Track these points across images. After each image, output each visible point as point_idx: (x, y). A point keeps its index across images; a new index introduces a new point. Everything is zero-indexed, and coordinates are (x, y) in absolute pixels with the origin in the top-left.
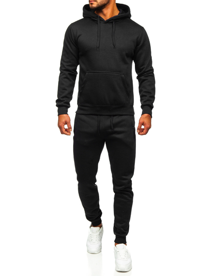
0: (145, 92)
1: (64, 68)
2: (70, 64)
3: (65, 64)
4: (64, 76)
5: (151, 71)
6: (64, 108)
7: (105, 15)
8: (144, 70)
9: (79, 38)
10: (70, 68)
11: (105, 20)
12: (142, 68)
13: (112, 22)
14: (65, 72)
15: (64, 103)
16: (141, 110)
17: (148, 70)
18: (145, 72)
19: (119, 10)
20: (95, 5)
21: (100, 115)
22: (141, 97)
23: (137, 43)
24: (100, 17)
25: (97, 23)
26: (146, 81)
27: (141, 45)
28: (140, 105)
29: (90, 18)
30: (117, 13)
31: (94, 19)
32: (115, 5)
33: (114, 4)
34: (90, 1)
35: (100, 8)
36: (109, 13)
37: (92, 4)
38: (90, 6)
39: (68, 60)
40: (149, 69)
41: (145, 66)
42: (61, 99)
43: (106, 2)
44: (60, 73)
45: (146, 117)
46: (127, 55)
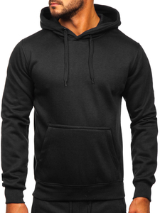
0: (141, 155)
1: (9, 114)
2: (19, 107)
3: (11, 107)
4: (11, 129)
5: (153, 116)
6: (18, 191)
7: (75, 27)
8: (140, 114)
9: (34, 67)
10: (21, 114)
11: (77, 35)
12: (136, 111)
13: (89, 38)
14: (12, 120)
15: (18, 183)
16: (133, 188)
17: (147, 113)
18: (141, 117)
19: (100, 17)
20: (59, 10)
21: (73, 201)
22: (134, 164)
23: (131, 72)
24: (68, 30)
25: (64, 42)
26: (143, 133)
27: (135, 74)
28: (132, 177)
29: (51, 31)
30: (95, 22)
31: (58, 33)
32: (93, 8)
33: (91, 8)
34: (50, 4)
35: (68, 15)
36: (82, 24)
37: (54, 8)
38: (51, 11)
39: (16, 100)
40: (149, 111)
41: (143, 108)
42: (11, 174)
43: (77, 6)
44: (3, 123)
45: (140, 203)
46: (113, 93)
